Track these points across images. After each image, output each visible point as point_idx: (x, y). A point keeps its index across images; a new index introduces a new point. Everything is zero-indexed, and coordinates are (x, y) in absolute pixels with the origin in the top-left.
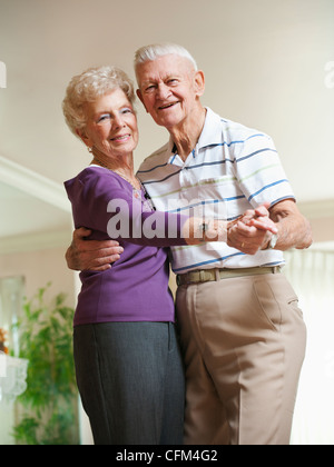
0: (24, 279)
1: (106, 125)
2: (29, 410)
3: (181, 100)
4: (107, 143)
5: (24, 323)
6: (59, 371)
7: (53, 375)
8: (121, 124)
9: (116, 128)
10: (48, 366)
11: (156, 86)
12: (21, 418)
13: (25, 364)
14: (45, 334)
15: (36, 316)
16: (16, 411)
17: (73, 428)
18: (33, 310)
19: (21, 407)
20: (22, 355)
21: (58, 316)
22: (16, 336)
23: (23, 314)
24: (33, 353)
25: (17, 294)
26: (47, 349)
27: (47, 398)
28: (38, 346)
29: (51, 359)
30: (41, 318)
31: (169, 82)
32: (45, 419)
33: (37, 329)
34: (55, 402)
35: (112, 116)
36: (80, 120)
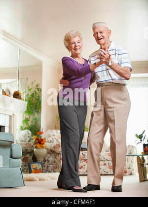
0: (27, 79)
1: (73, 46)
2: (27, 116)
3: (104, 38)
4: (73, 50)
5: (27, 92)
6: (36, 105)
7: (34, 107)
8: (77, 45)
9: (76, 46)
10: (33, 104)
11: (97, 33)
12: (24, 118)
13: (27, 103)
14: (33, 95)
15: (30, 90)
16: (23, 116)
17: (39, 122)
18: (29, 88)
19: (25, 115)
20: (26, 101)
21: (36, 90)
22: (24, 95)
23: (27, 89)
24: (29, 100)
25: (25, 83)
26: (33, 99)
27: (32, 113)
28: (30, 98)
29: (34, 102)
30: (32, 90)
31: (101, 33)
32: (31, 119)
33: (30, 93)
34: (34, 114)
35: (75, 43)
36: (67, 44)
